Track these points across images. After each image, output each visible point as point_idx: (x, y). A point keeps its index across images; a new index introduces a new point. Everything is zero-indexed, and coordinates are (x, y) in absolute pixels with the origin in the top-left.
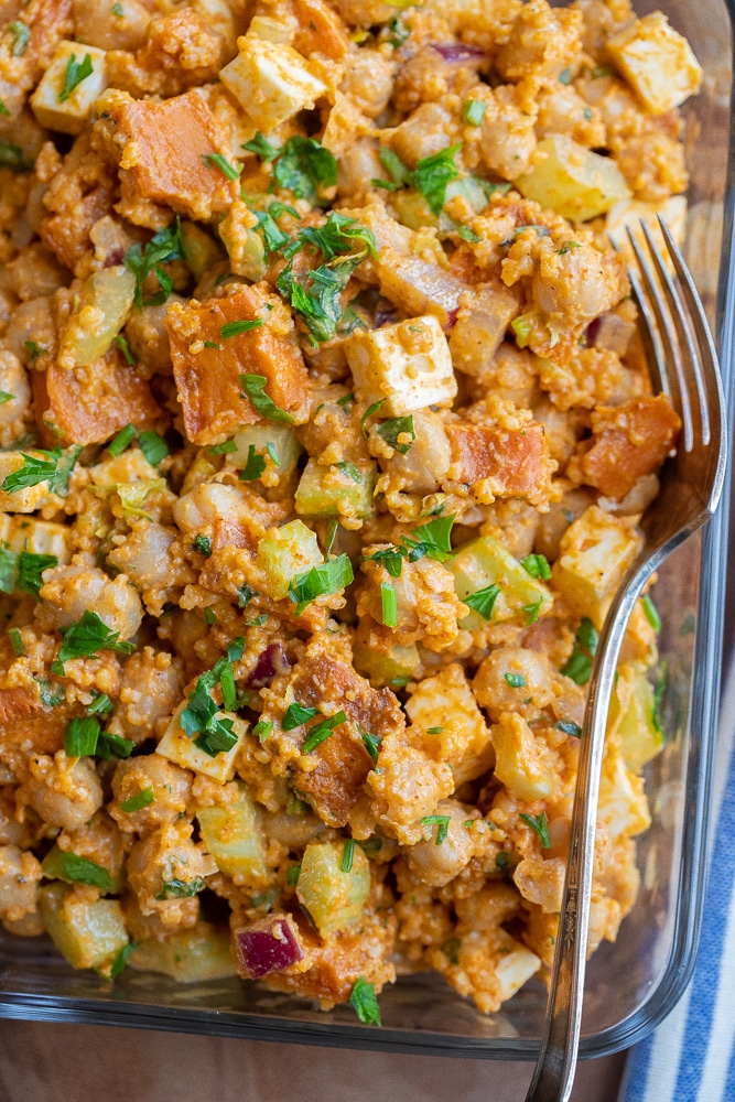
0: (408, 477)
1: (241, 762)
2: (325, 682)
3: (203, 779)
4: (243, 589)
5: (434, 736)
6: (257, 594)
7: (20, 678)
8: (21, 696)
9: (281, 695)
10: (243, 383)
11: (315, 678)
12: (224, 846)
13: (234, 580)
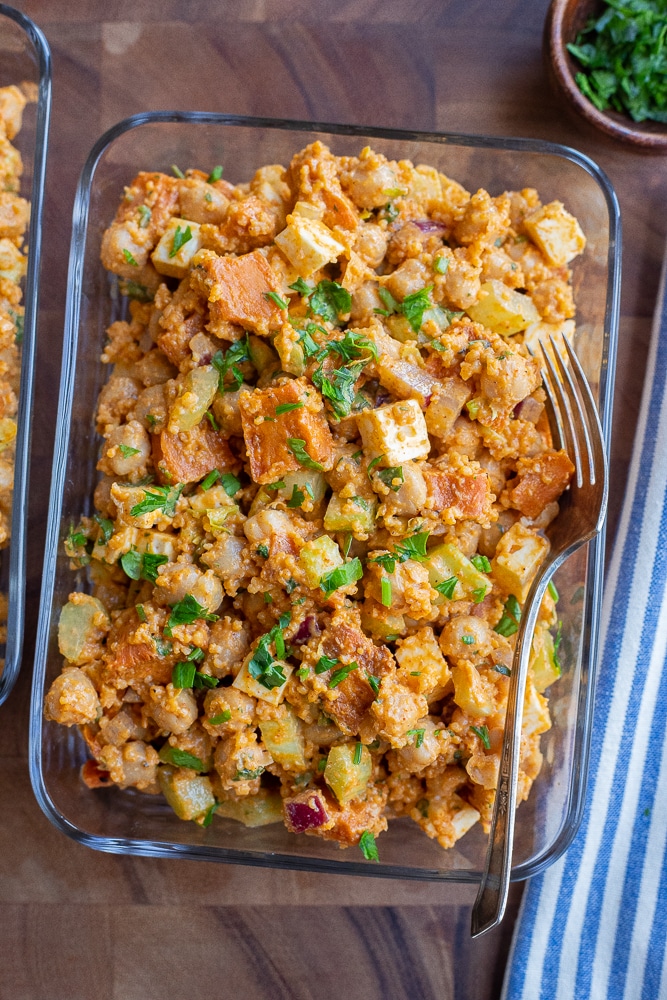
0: (399, 506)
1: (288, 692)
2: (344, 643)
3: (263, 703)
4: (290, 581)
5: (415, 677)
6: (299, 585)
7: (143, 637)
8: (144, 649)
9: (316, 651)
10: (290, 444)
11: (337, 640)
12: (277, 746)
13: (284, 576)
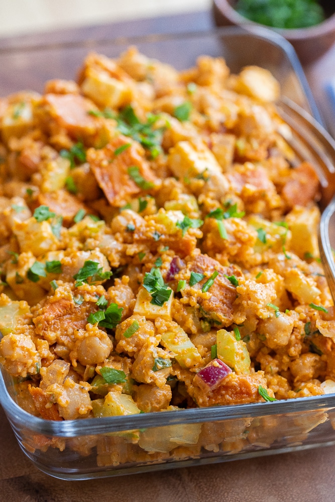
0: (213, 191)
1: (174, 308)
2: (204, 265)
3: (159, 318)
4: (156, 234)
5: (261, 276)
6: (162, 235)
7: (61, 294)
8: (64, 302)
9: (185, 274)
10: (129, 173)
11: (199, 264)
12: (178, 346)
13: (150, 231)
